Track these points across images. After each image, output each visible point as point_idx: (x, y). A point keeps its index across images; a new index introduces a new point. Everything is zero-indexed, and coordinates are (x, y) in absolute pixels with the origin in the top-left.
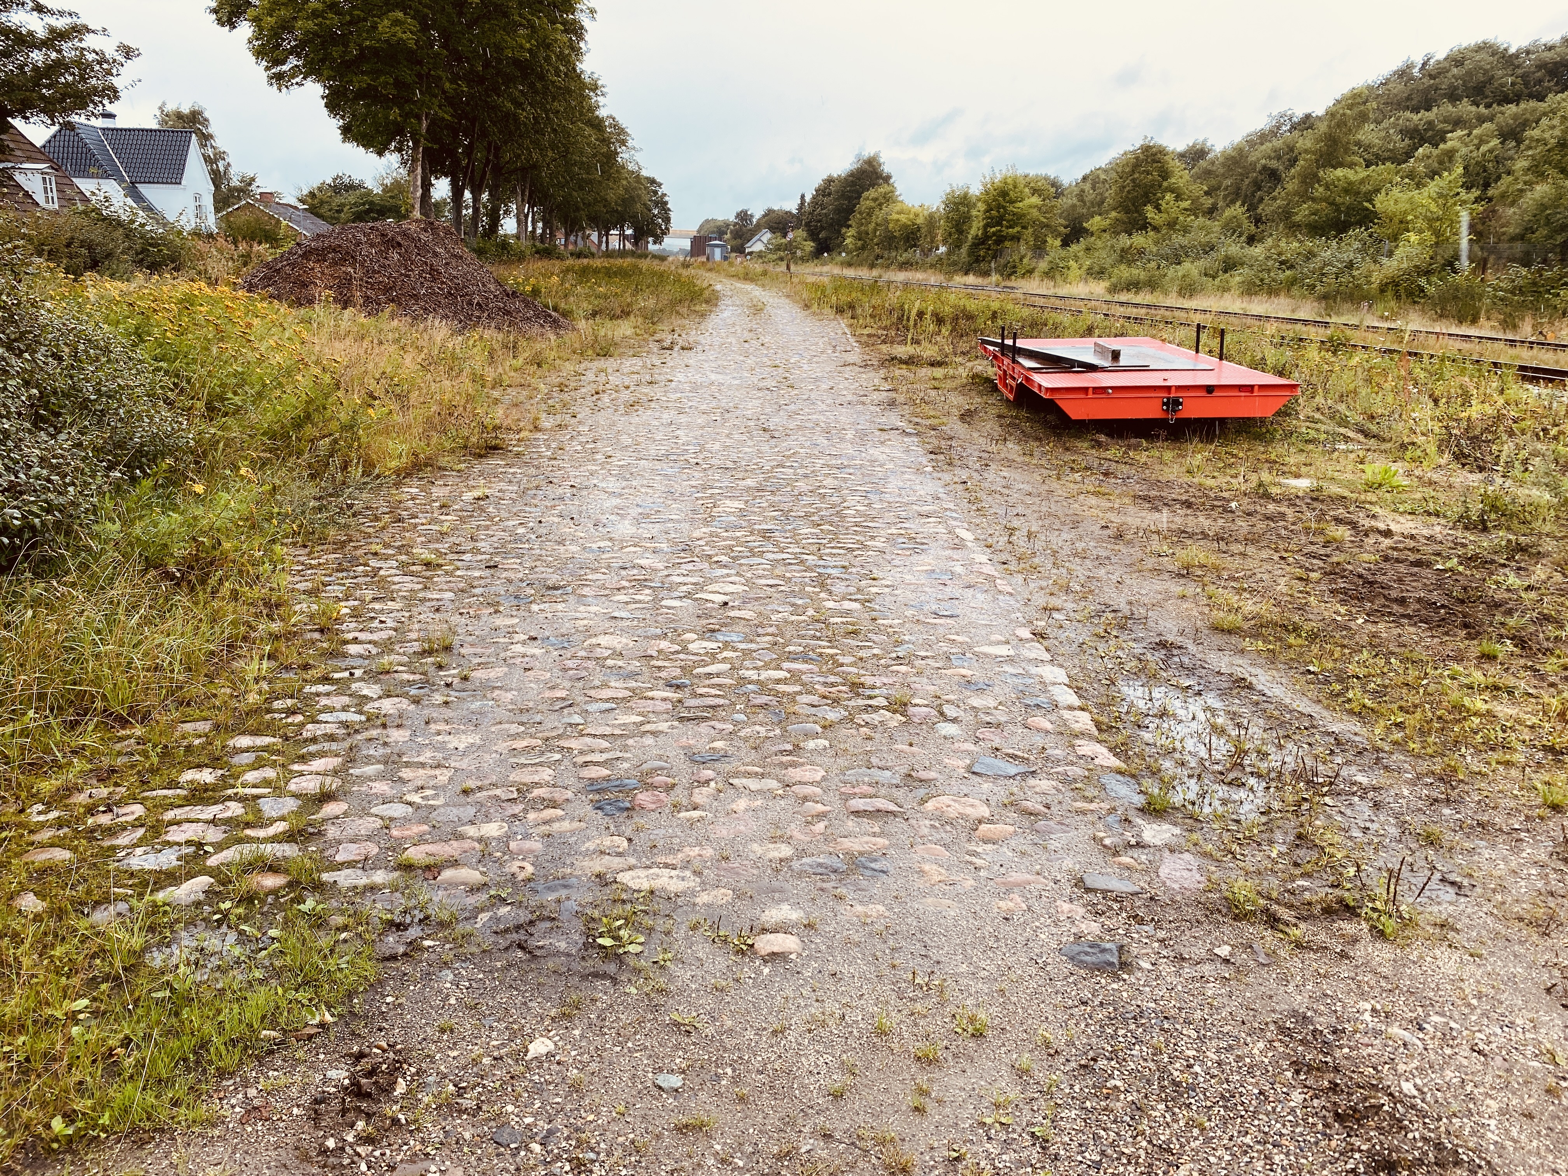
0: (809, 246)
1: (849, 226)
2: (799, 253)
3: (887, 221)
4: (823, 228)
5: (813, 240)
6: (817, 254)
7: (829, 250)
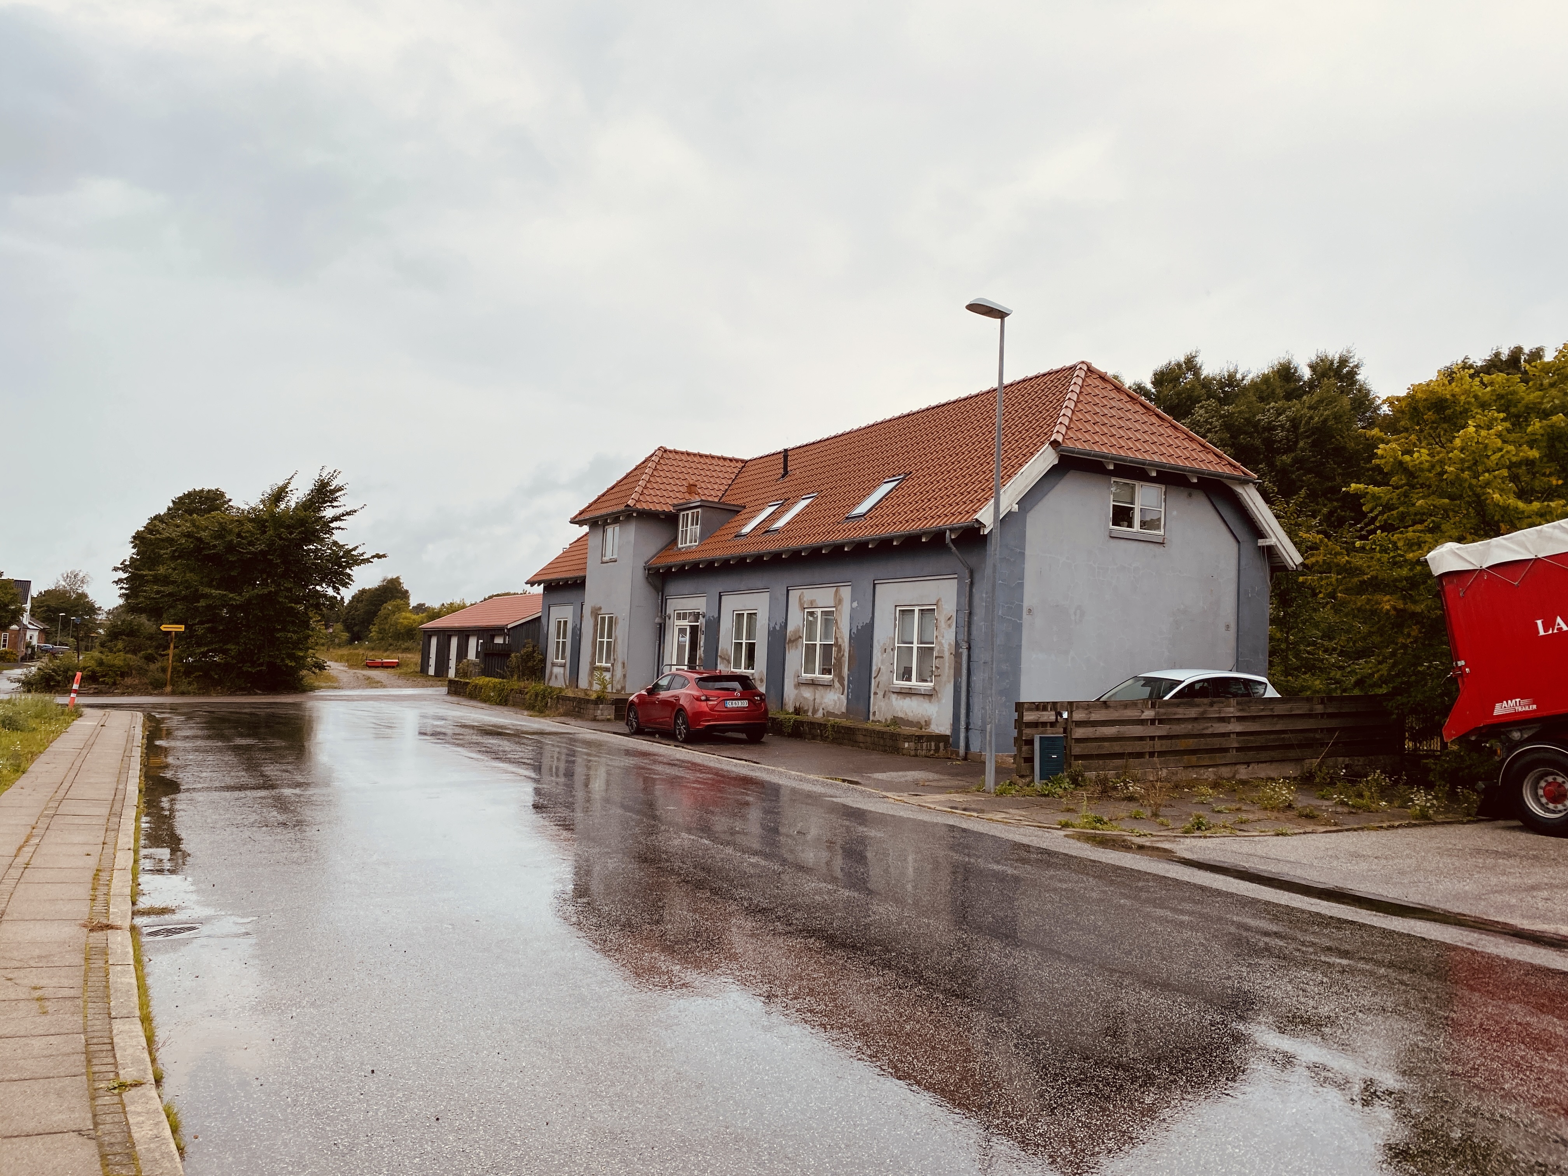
0: (345, 636)
1: (374, 625)
2: (337, 640)
3: (397, 623)
4: (356, 625)
5: (348, 632)
6: (351, 642)
7: (359, 639)
